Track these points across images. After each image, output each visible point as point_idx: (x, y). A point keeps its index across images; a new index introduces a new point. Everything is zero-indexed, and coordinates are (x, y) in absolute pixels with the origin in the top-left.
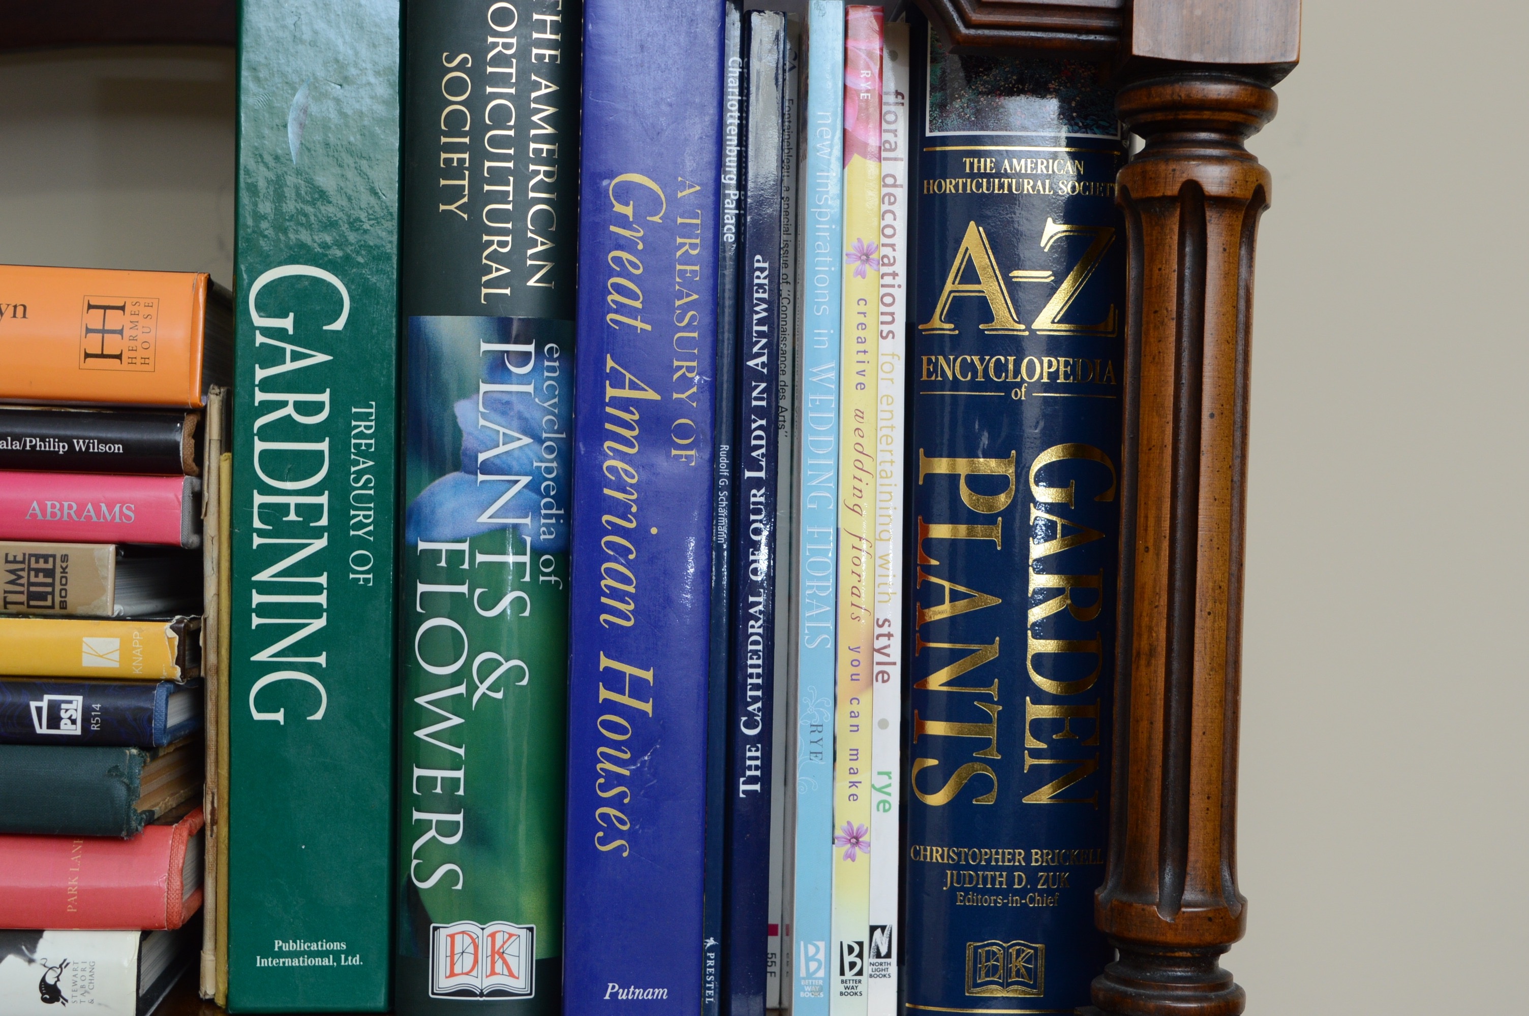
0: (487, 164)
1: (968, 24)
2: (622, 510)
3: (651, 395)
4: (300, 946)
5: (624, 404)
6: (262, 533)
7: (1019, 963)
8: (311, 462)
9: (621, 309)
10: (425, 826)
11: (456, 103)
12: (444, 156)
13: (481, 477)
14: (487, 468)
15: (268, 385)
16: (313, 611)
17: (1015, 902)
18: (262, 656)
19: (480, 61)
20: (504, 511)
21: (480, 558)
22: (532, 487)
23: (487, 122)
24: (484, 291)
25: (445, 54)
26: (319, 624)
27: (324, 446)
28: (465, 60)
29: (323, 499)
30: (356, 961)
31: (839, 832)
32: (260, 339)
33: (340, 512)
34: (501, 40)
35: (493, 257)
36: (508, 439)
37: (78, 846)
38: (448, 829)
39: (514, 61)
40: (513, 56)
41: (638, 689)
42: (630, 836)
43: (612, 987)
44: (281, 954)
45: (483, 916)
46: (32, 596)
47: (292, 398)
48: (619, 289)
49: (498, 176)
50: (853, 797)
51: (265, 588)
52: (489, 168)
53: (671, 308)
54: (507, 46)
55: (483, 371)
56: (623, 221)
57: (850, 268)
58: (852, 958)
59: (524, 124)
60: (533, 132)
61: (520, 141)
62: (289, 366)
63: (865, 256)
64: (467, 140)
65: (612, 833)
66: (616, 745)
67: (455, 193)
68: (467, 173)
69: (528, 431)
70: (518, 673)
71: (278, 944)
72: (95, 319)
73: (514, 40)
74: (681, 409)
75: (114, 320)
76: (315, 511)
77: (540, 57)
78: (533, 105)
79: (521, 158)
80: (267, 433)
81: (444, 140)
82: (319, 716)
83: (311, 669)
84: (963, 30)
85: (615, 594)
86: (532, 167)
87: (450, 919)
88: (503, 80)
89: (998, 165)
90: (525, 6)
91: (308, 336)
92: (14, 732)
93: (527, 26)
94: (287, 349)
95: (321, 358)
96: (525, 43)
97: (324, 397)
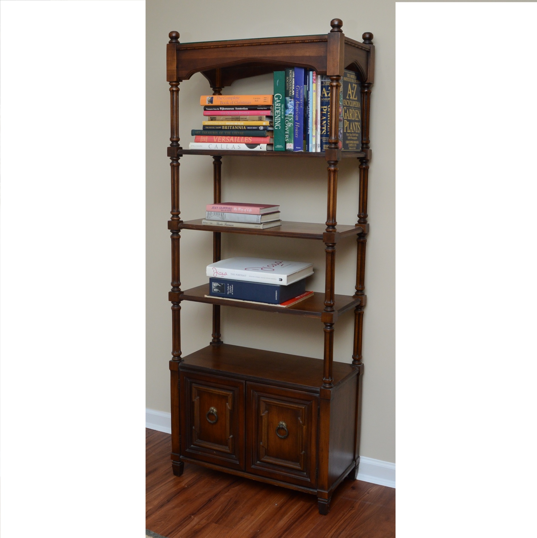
2: (297, 111)
3: (299, 102)
4: (278, 146)
5: (297, 103)
6: (275, 114)
7: (327, 146)
8: (279, 109)
11: (287, 81)
13: (289, 110)
14: (290, 109)
15: (276, 103)
16: (279, 120)
18: (276, 124)
19: (289, 77)
20: (291, 112)
21: (290, 116)
22: (293, 110)
24: (289, 95)
25: (287, 77)
26: (280, 121)
27: (280, 108)
29: (280, 112)
30: (282, 147)
31: (313, 136)
32: (275, 100)
35: (290, 93)
36: (291, 106)
37: (263, 138)
38: (287, 136)
41: (298, 125)
42: (298, 136)
43: (296, 147)
45: (290, 143)
46: (260, 120)
47: (278, 104)
48: (297, 95)
49: (290, 86)
50: (314, 133)
51: (276, 119)
53: (300, 96)
55: (289, 101)
56: (297, 89)
57: (313, 92)
58: (314, 145)
59: (292, 82)
61: (292, 84)
62: (277, 102)
65: (297, 136)
66: (297, 129)
67: (287, 88)
69: (293, 106)
70: (292, 124)
72: (264, 99)
74: (301, 104)
75: (266, 99)
76: (279, 113)
79: (292, 85)
80: (276, 107)
82: (280, 128)
83: (279, 125)
85: (297, 118)
87: (287, 143)
88: (291, 79)
89: (325, 83)
90: (292, 73)
91: (279, 99)
92: (258, 130)
93: (292, 75)
94: (277, 100)
95: (279, 101)
96: (292, 76)
97: (280, 104)
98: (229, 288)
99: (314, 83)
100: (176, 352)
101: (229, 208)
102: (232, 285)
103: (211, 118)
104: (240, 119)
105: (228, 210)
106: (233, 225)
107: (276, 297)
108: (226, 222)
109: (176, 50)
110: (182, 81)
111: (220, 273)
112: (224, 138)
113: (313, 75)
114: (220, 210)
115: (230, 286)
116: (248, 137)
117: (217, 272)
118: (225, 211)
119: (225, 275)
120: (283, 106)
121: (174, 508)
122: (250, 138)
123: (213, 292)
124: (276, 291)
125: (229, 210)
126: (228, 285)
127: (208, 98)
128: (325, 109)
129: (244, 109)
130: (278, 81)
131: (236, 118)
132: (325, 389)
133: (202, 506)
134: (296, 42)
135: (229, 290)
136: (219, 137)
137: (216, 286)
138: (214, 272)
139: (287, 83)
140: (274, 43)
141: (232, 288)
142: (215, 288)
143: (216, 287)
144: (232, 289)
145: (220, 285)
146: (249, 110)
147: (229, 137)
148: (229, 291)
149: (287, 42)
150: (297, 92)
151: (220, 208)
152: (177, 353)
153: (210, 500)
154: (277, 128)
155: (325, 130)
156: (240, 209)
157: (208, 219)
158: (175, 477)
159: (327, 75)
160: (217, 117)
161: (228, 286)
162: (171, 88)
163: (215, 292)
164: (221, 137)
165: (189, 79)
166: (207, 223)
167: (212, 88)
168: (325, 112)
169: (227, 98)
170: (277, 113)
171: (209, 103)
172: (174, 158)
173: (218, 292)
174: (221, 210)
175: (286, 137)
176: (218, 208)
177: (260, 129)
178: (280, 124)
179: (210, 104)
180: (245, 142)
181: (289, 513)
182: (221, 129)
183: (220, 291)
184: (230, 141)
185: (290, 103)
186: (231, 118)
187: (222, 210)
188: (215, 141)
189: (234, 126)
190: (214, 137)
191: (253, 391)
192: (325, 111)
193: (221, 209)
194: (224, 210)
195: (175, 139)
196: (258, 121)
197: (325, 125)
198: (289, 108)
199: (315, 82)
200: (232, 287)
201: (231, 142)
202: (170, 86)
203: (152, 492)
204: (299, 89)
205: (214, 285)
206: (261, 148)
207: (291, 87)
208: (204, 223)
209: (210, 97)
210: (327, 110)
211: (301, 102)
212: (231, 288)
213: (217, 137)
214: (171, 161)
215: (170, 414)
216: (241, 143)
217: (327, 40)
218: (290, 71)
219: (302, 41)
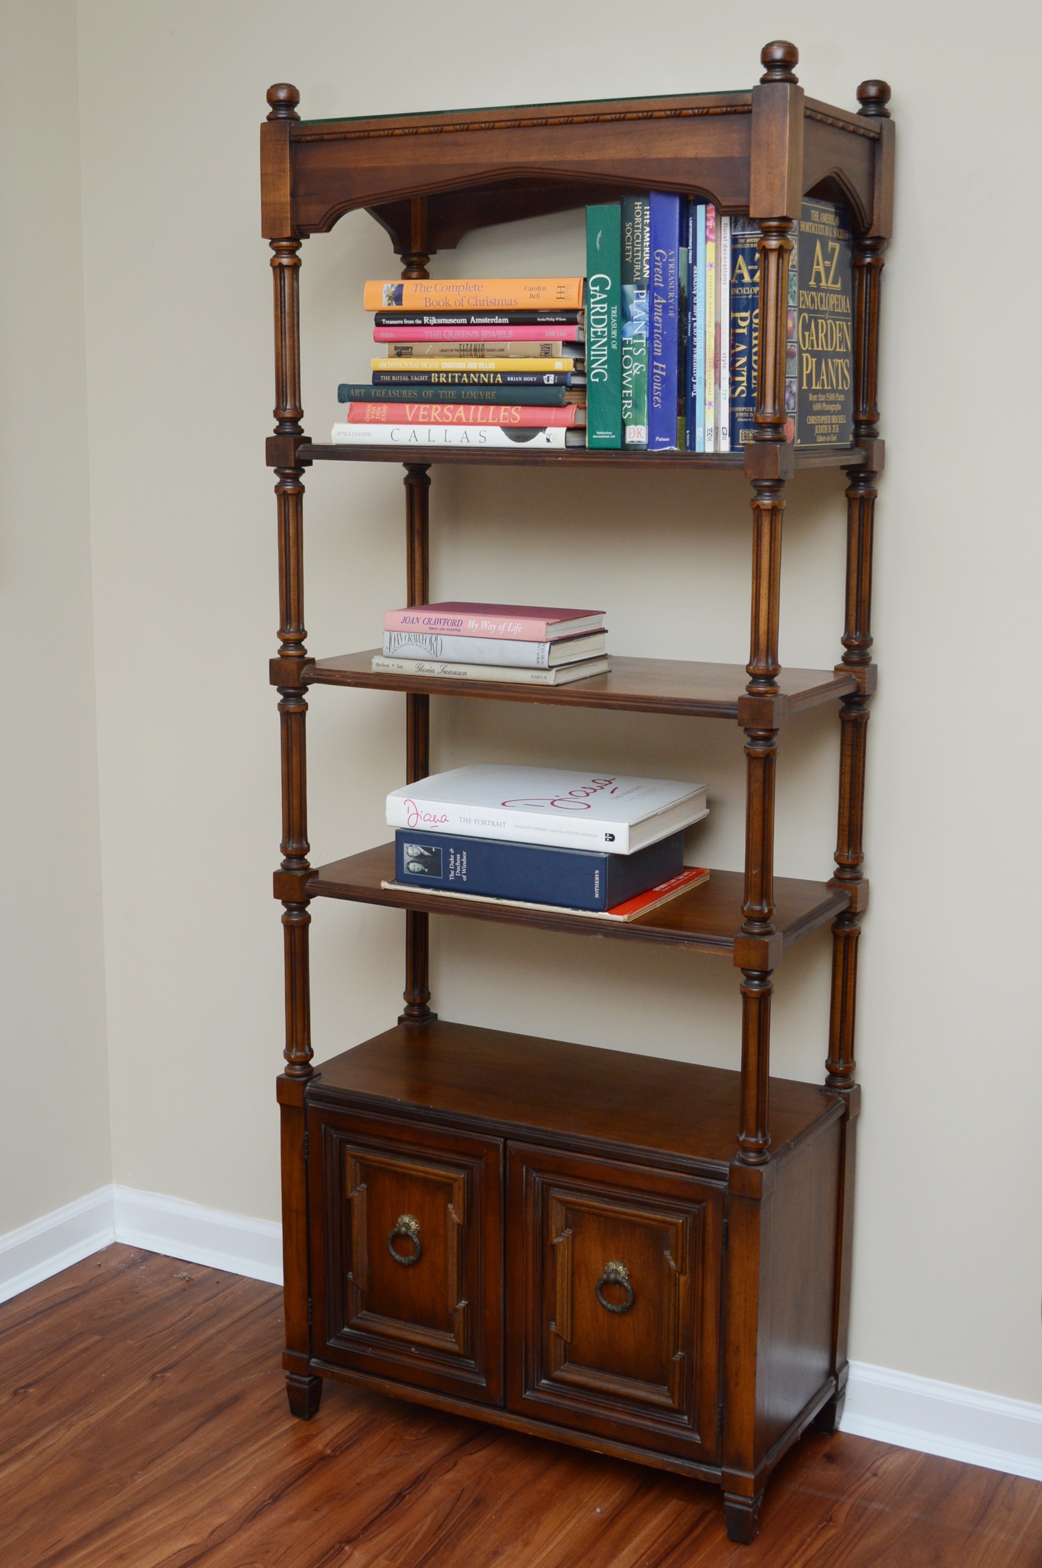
0: (635, 249)
2: (658, 328)
3: (664, 301)
4: (602, 433)
5: (658, 304)
6: (593, 338)
7: (751, 435)
8: (602, 321)
9: (658, 282)
10: (625, 404)
11: (629, 235)
12: (627, 247)
13: (635, 322)
15: (594, 303)
16: (604, 355)
17: (750, 420)
18: (593, 366)
19: (633, 225)
20: (640, 330)
21: (635, 341)
22: (646, 324)
23: (635, 238)
24: (635, 279)
25: (627, 223)
26: (605, 358)
27: (606, 317)
28: (631, 224)
29: (606, 329)
30: (614, 436)
31: (707, 402)
32: (592, 293)
33: (609, 331)
34: (638, 219)
35: (637, 270)
36: (640, 313)
37: (554, 409)
38: (629, 404)
39: (641, 224)
40: (640, 222)
41: (662, 369)
42: (662, 404)
43: (657, 438)
44: (598, 435)
45: (636, 424)
46: (546, 353)
47: (599, 306)
48: (657, 277)
49: (638, 251)
50: (710, 394)
51: (594, 350)
53: (668, 281)
55: (634, 297)
56: (657, 261)
57: (708, 268)
58: (709, 432)
59: (643, 238)
60: (645, 240)
61: (642, 243)
62: (598, 298)
63: (711, 266)
64: (631, 243)
65: (657, 403)
66: (657, 382)
67: (629, 256)
68: (631, 251)
69: (645, 311)
70: (642, 368)
71: (598, 433)
72: (559, 290)
73: (640, 219)
74: (671, 304)
75: (563, 289)
76: (603, 332)
77: (646, 222)
78: (645, 234)
79: (642, 247)
80: (594, 314)
82: (605, 380)
83: (604, 369)
85: (657, 348)
86: (645, 249)
87: (630, 425)
88: (638, 228)
89: (746, 241)
90: (643, 210)
91: (602, 291)
92: (541, 384)
93: (643, 215)
94: (598, 294)
95: (605, 296)
96: (643, 219)
97: (606, 305)
98: (455, 861)
99: (711, 240)
100: (297, 1051)
101: (453, 623)
102: (464, 853)
103: (396, 348)
104: (486, 353)
105: (451, 627)
106: (465, 674)
107: (596, 890)
108: (445, 664)
109: (291, 142)
110: (308, 237)
111: (427, 817)
112: (436, 410)
113: (708, 215)
114: (426, 628)
115: (458, 856)
116: (509, 407)
117: (417, 814)
118: (442, 632)
119: (441, 821)
120: (615, 312)
121: (292, 1520)
122: (516, 411)
123: (406, 871)
124: (597, 872)
125: (454, 627)
126: (452, 851)
127: (388, 287)
128: (743, 319)
129: (497, 320)
130: (599, 235)
131: (473, 347)
132: (744, 1166)
133: (375, 1514)
134: (656, 114)
135: (456, 867)
136: (423, 406)
137: (415, 855)
138: (410, 814)
139: (629, 241)
140: (587, 118)
141: (464, 860)
142: (412, 862)
143: (416, 857)
144: (465, 864)
145: (426, 853)
146: (512, 323)
147: (451, 406)
148: (455, 870)
149: (628, 116)
150: (658, 269)
151: (426, 621)
152: (299, 1054)
153: (399, 1496)
154: (597, 380)
155: (745, 384)
156: (487, 623)
157: (390, 654)
158: (296, 1420)
159: (751, 215)
160: (417, 347)
161: (452, 856)
162: (274, 256)
163: (414, 872)
164: (428, 406)
165: (328, 230)
166: (388, 666)
167: (400, 256)
168: (745, 331)
169: (445, 289)
170: (597, 332)
171: (389, 305)
172: (288, 471)
173: (422, 872)
174: (430, 628)
175: (626, 406)
176: (421, 621)
177: (546, 382)
178: (606, 367)
179: (394, 307)
180: (501, 421)
181: (638, 1539)
182: (428, 384)
183: (426, 870)
184: (455, 420)
185: (635, 301)
186: (457, 350)
187: (433, 629)
188: (410, 419)
189: (468, 373)
190: (407, 406)
191: (526, 1169)
192: (744, 327)
193: (429, 626)
194: (439, 626)
195: (288, 414)
196: (541, 356)
197: (745, 369)
198: (635, 318)
199: (712, 237)
200: (465, 857)
201: (459, 423)
202: (274, 253)
203: (228, 1470)
204: (665, 260)
205: (410, 852)
206: (548, 440)
207: (640, 254)
208: (378, 665)
209: (392, 285)
210: (751, 322)
211: (671, 298)
212: (462, 863)
213: (416, 406)
214: (276, 479)
215: (281, 1225)
216: (487, 424)
217: (750, 107)
218: (637, 206)
219: (673, 112)
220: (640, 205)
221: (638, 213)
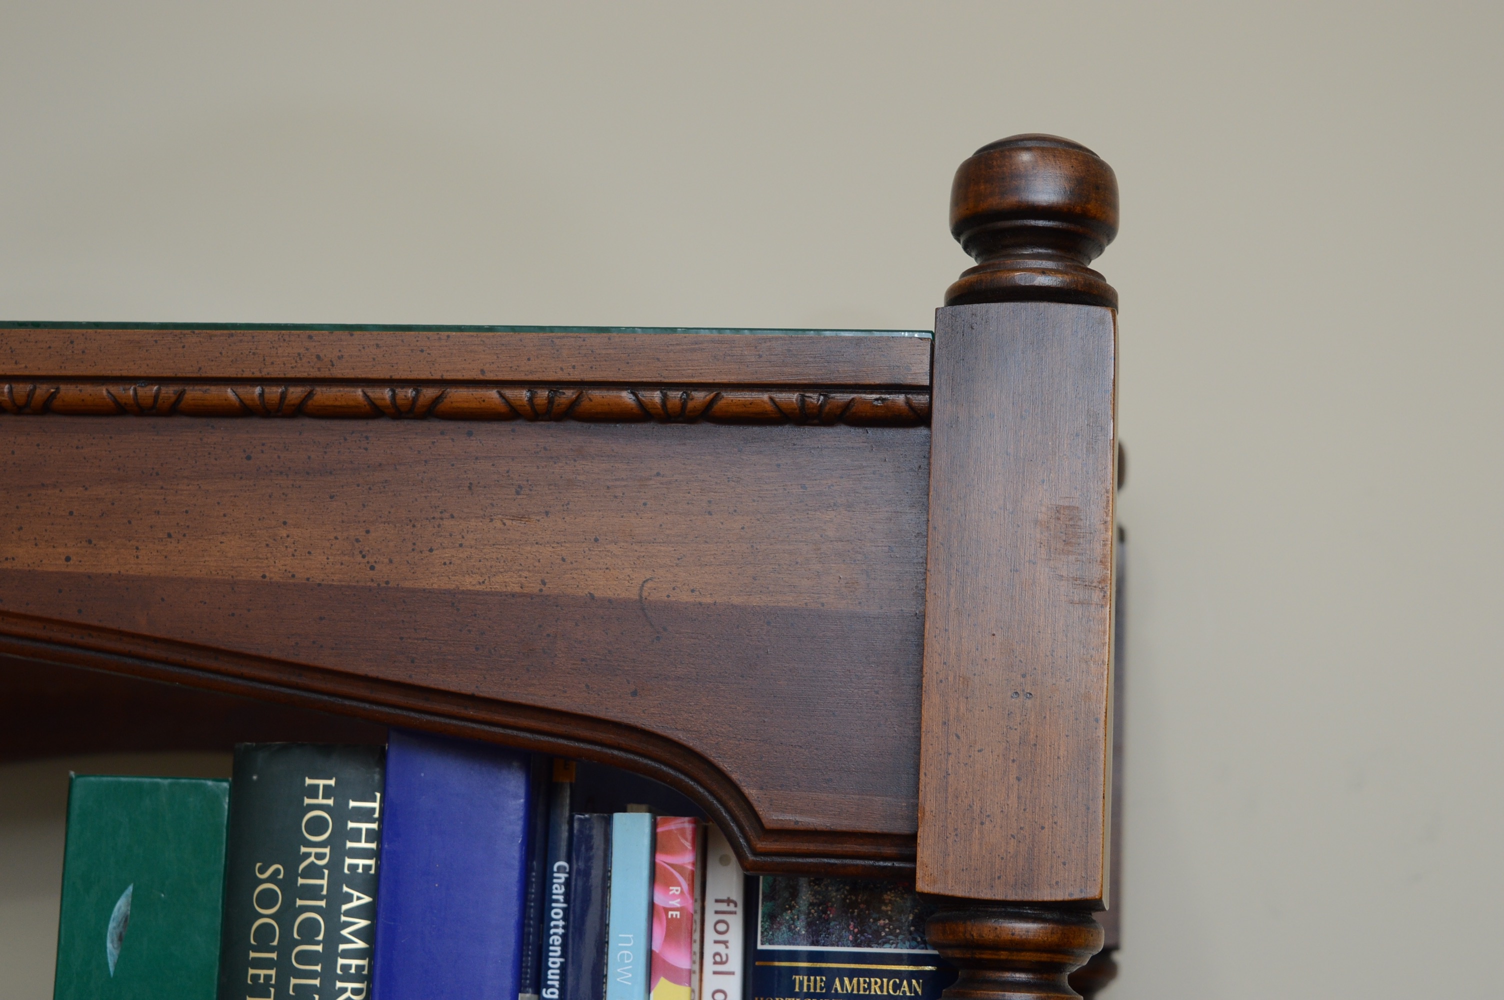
0: (293, 981)
1: (755, 853)
11: (266, 916)
12: (251, 971)
19: (291, 874)
23: (296, 936)
25: (258, 865)
28: (277, 872)
34: (313, 850)
39: (326, 872)
40: (325, 867)
49: (306, 994)
52: (295, 986)
54: (320, 856)
59: (334, 938)
60: (342, 947)
61: (329, 957)
64: (274, 956)
68: (272, 990)
73: (327, 850)
77: (353, 867)
78: (343, 918)
79: (329, 976)
81: (253, 955)
84: (751, 858)
86: (339, 984)
88: (313, 892)
89: (828, 984)
90: (341, 814)
93: (341, 835)
96: (338, 853)
99: (675, 975)
113: (660, 858)
130: (122, 905)
134: (459, 397)
140: (127, 393)
149: (325, 395)
159: (922, 886)
199: (680, 959)
217: (921, 399)
218: (313, 792)
219: (543, 394)
220: (328, 792)
221: (317, 826)
